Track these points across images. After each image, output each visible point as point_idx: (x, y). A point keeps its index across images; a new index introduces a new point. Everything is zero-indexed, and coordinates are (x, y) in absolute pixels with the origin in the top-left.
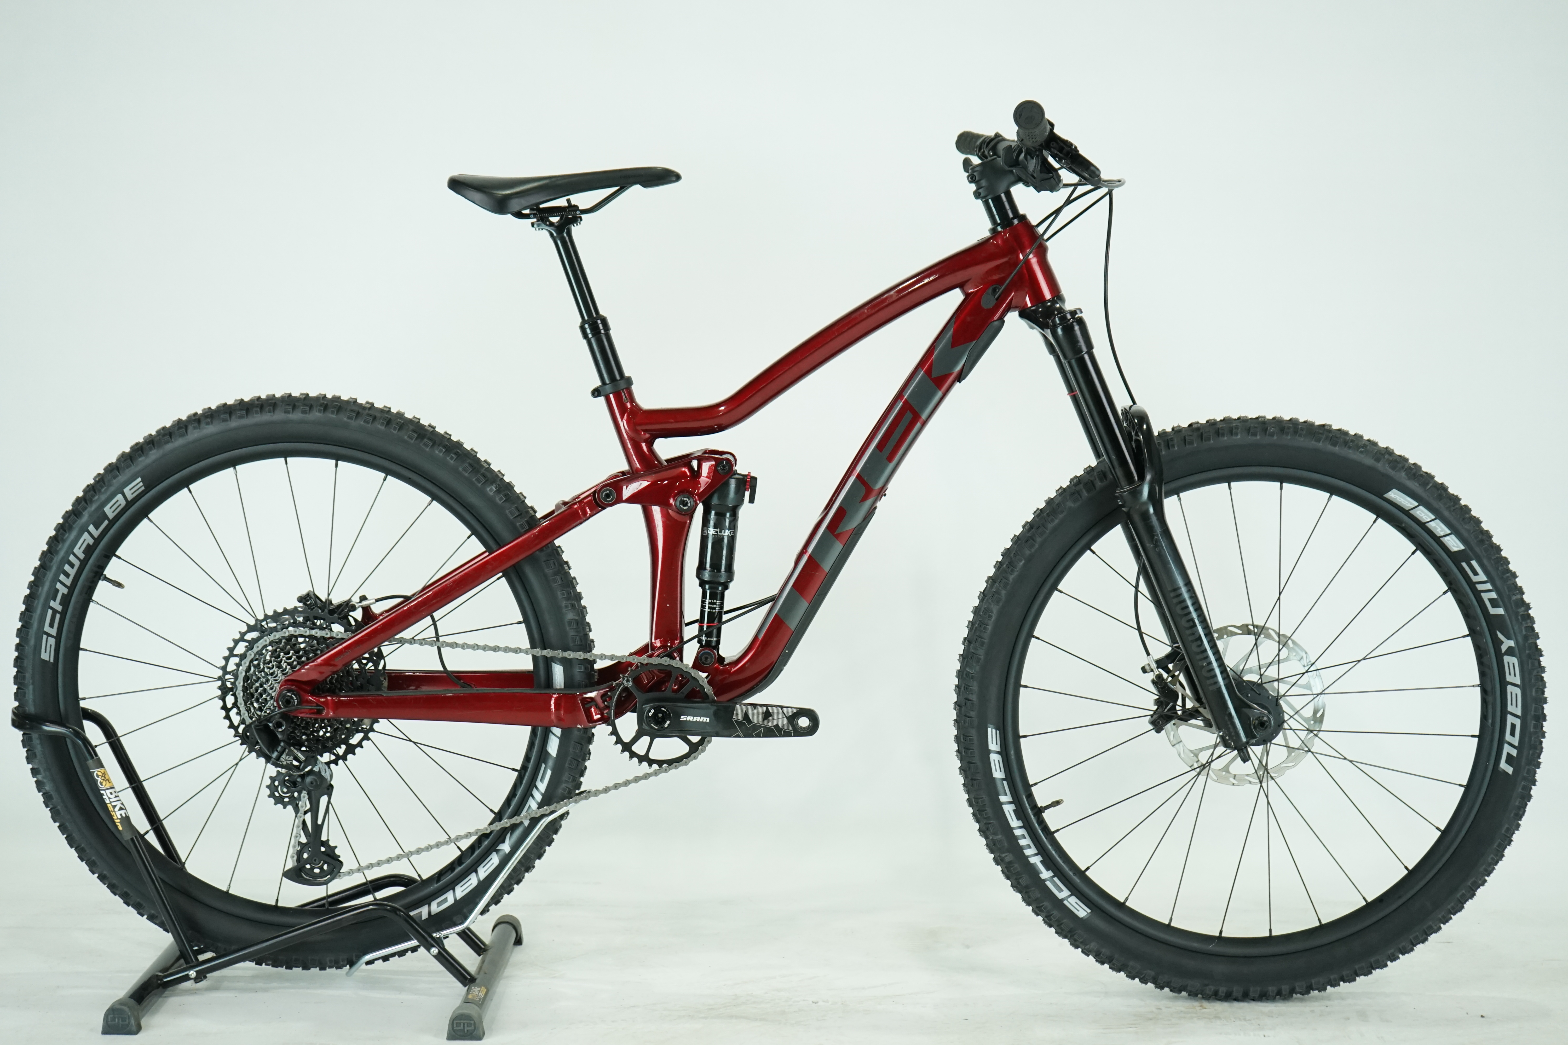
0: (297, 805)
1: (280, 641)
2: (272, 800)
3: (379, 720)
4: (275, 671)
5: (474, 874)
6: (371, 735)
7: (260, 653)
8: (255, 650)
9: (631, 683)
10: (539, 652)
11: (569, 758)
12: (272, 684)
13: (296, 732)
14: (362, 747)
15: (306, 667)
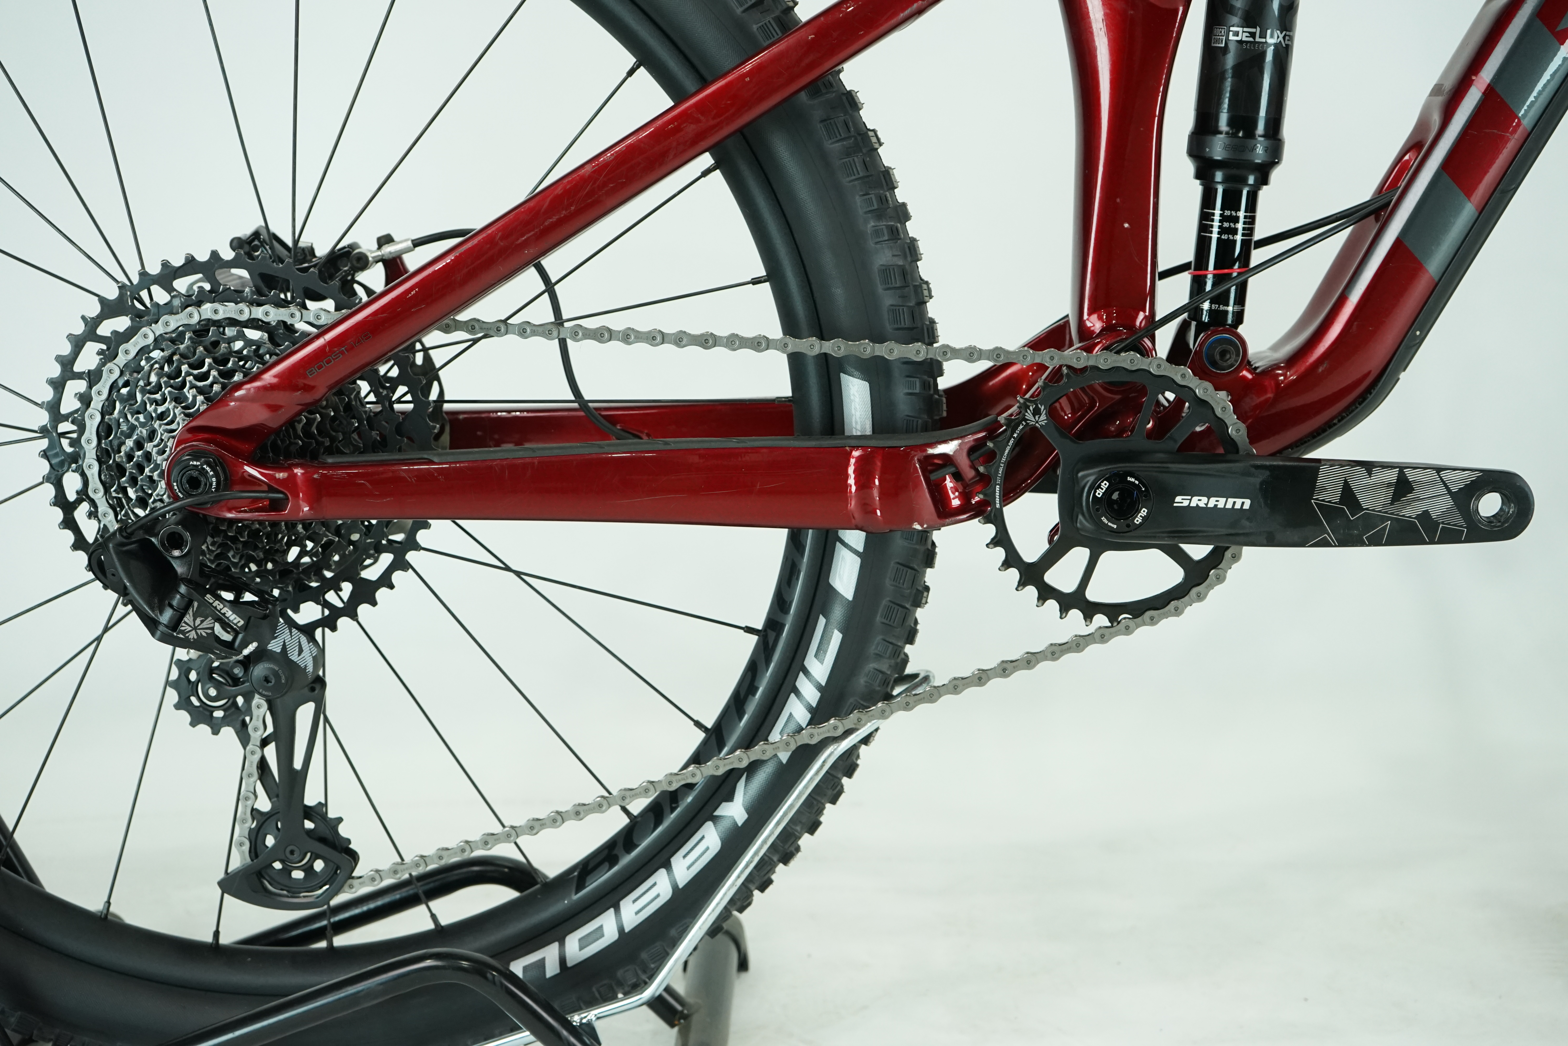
0: (244, 725)
1: (181, 336)
2: (184, 716)
3: (430, 521)
4: (168, 409)
5: (662, 872)
6: (411, 556)
7: (133, 367)
8: (122, 359)
9: (1043, 417)
10: (812, 346)
11: (885, 602)
12: (162, 440)
13: (230, 554)
14: (391, 587)
15: (237, 394)
